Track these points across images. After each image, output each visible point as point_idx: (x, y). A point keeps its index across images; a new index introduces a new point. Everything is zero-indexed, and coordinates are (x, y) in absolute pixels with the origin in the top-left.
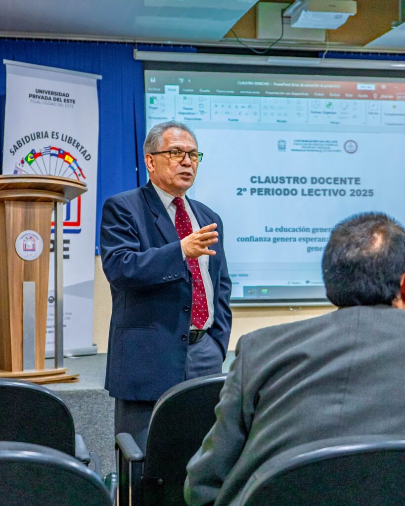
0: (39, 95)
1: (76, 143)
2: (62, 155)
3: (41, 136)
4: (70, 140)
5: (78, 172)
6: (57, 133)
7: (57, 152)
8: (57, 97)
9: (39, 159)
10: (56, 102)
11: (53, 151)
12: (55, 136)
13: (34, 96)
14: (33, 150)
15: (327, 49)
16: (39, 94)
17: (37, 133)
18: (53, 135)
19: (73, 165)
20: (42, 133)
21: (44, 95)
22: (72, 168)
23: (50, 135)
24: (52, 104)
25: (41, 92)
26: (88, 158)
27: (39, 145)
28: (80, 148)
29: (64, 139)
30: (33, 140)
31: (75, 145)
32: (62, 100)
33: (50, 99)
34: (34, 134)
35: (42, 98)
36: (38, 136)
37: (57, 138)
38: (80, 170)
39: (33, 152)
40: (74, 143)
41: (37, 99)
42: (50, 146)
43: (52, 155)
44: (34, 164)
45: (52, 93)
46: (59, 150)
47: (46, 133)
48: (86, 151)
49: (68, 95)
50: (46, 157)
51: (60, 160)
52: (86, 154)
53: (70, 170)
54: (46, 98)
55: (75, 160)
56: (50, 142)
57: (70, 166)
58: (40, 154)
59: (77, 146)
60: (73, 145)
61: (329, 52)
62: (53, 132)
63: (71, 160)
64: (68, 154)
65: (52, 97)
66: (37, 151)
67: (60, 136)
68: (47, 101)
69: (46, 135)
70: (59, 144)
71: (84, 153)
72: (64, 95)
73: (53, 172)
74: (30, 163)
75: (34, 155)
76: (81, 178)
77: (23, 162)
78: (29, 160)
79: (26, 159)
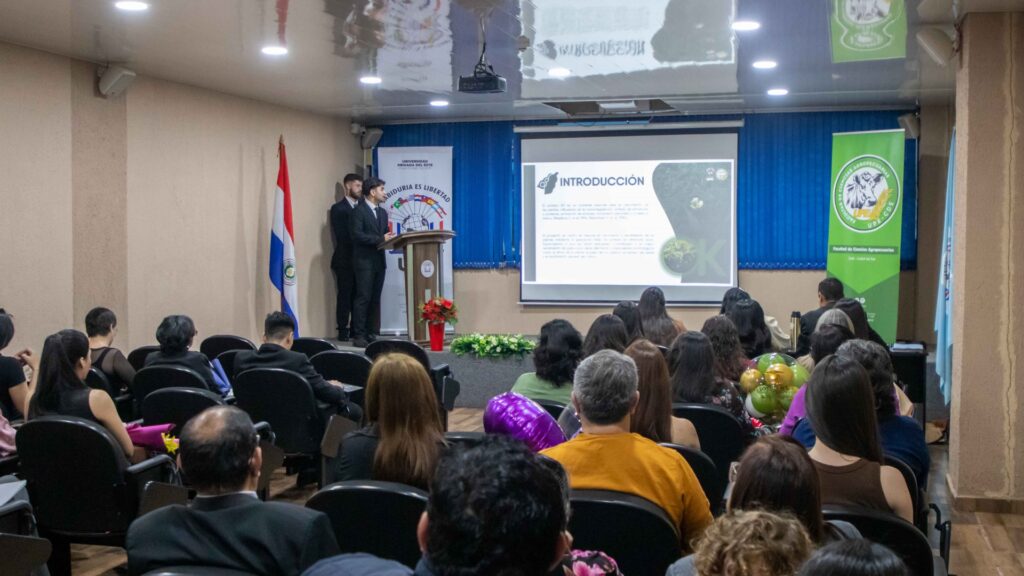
0: (405, 164)
1: (437, 190)
2: (425, 199)
4: (431, 189)
5: (439, 210)
7: (421, 198)
8: (418, 163)
9: (405, 204)
10: (418, 166)
11: (417, 198)
12: (418, 188)
13: (401, 165)
14: (400, 198)
17: (403, 187)
19: (435, 206)
20: (407, 186)
21: (409, 163)
22: (434, 208)
23: (414, 187)
24: (415, 168)
25: (406, 162)
27: (405, 195)
28: (440, 194)
29: (426, 189)
30: (399, 192)
31: (436, 192)
32: (422, 165)
34: (400, 188)
35: (408, 165)
37: (421, 189)
38: (442, 209)
40: (435, 190)
41: (404, 166)
42: (414, 195)
43: (416, 200)
44: (401, 208)
45: (415, 161)
46: (422, 196)
47: (410, 185)
49: (426, 161)
50: (412, 203)
51: (424, 204)
53: (433, 210)
54: (410, 165)
55: (436, 203)
56: (414, 191)
57: (432, 207)
58: (406, 201)
59: (438, 193)
60: (434, 192)
62: (416, 185)
63: (432, 203)
64: (430, 199)
65: (415, 164)
66: (404, 199)
67: (423, 187)
68: (412, 167)
69: (411, 187)
70: (422, 192)
71: (444, 197)
72: (424, 162)
73: (417, 212)
74: (398, 207)
75: (401, 201)
76: (442, 214)
77: (392, 207)
78: (397, 205)
79: (395, 205)
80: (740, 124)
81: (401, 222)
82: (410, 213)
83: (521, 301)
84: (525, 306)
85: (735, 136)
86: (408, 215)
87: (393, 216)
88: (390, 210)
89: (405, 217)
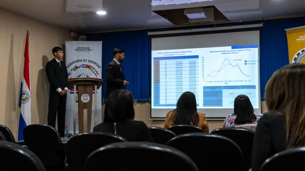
0: (79, 49)
1: (94, 62)
2: (88, 67)
4: (91, 62)
5: (95, 72)
7: (86, 66)
8: (85, 49)
9: (78, 69)
12: (85, 61)
13: (77, 50)
14: (76, 66)
15: (216, 23)
17: (77, 60)
20: (79, 60)
21: (81, 49)
22: (93, 71)
23: (83, 60)
25: (79, 48)
26: (99, 67)
27: (78, 64)
28: (96, 64)
29: (89, 61)
30: (75, 62)
31: (94, 63)
32: (87, 50)
33: (83, 50)
35: (80, 50)
37: (86, 61)
38: (97, 72)
39: (76, 67)
40: (93, 62)
43: (84, 67)
44: (76, 71)
45: (84, 48)
46: (87, 65)
47: (81, 60)
48: (99, 65)
49: (89, 48)
50: (82, 68)
51: (88, 69)
52: (99, 66)
54: (81, 50)
55: (94, 68)
56: (83, 63)
58: (79, 67)
59: (95, 64)
60: (93, 63)
63: (92, 68)
64: (91, 66)
65: (83, 49)
66: (78, 66)
67: (87, 61)
69: (81, 61)
70: (87, 63)
71: (98, 66)
72: (88, 48)
73: (84, 73)
74: (75, 70)
75: (77, 68)
76: (97, 74)
77: (72, 70)
78: (74, 69)
79: (73, 69)
80: (261, 25)
82: (81, 74)
83: (151, 118)
84: (153, 120)
85: (258, 32)
86: (79, 74)
87: (72, 75)
88: (71, 72)
89: (78, 75)
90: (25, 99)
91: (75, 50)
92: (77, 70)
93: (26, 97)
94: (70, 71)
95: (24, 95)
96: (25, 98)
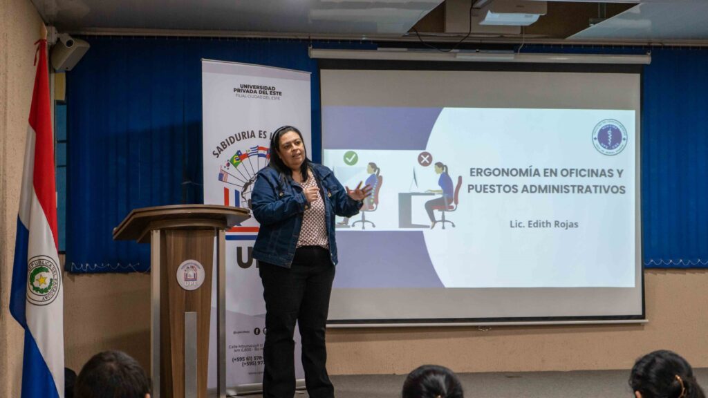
3: (246, 136)
6: (265, 132)
7: (266, 153)
8: (262, 90)
9: (246, 161)
10: (262, 95)
11: (261, 152)
12: (263, 136)
13: (239, 90)
14: (239, 151)
15: (523, 42)
16: (244, 88)
17: (242, 133)
18: (260, 134)
20: (248, 132)
21: (249, 89)
23: (257, 134)
24: (258, 97)
25: (246, 86)
27: (244, 146)
30: (238, 140)
32: (268, 93)
33: (255, 92)
34: (239, 134)
35: (247, 91)
36: (244, 136)
37: (265, 137)
39: (239, 153)
41: (243, 93)
42: (258, 146)
43: (260, 155)
44: (240, 167)
45: (258, 87)
46: (268, 150)
47: (252, 132)
49: (274, 88)
50: (254, 158)
54: (251, 92)
56: (257, 142)
58: (246, 156)
61: (525, 45)
62: (260, 131)
65: (258, 90)
66: (243, 152)
67: (268, 135)
68: (253, 94)
69: (253, 135)
72: (270, 88)
74: (236, 166)
75: (240, 156)
77: (228, 165)
78: (235, 162)
79: (232, 161)
80: (646, 59)
81: (240, 190)
82: (253, 176)
85: (639, 77)
86: (249, 178)
87: (230, 179)
88: (226, 170)
89: (246, 181)
90: (49, 287)
91: (235, 90)
92: (241, 163)
93: (51, 280)
94: (223, 168)
95: (44, 274)
96: (48, 282)
